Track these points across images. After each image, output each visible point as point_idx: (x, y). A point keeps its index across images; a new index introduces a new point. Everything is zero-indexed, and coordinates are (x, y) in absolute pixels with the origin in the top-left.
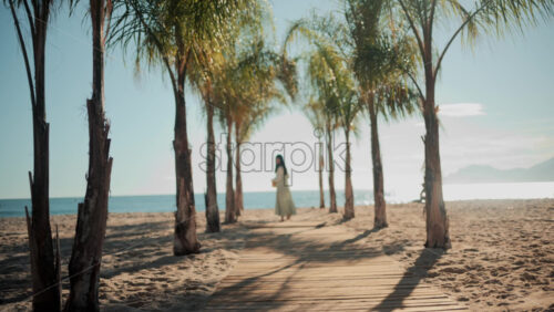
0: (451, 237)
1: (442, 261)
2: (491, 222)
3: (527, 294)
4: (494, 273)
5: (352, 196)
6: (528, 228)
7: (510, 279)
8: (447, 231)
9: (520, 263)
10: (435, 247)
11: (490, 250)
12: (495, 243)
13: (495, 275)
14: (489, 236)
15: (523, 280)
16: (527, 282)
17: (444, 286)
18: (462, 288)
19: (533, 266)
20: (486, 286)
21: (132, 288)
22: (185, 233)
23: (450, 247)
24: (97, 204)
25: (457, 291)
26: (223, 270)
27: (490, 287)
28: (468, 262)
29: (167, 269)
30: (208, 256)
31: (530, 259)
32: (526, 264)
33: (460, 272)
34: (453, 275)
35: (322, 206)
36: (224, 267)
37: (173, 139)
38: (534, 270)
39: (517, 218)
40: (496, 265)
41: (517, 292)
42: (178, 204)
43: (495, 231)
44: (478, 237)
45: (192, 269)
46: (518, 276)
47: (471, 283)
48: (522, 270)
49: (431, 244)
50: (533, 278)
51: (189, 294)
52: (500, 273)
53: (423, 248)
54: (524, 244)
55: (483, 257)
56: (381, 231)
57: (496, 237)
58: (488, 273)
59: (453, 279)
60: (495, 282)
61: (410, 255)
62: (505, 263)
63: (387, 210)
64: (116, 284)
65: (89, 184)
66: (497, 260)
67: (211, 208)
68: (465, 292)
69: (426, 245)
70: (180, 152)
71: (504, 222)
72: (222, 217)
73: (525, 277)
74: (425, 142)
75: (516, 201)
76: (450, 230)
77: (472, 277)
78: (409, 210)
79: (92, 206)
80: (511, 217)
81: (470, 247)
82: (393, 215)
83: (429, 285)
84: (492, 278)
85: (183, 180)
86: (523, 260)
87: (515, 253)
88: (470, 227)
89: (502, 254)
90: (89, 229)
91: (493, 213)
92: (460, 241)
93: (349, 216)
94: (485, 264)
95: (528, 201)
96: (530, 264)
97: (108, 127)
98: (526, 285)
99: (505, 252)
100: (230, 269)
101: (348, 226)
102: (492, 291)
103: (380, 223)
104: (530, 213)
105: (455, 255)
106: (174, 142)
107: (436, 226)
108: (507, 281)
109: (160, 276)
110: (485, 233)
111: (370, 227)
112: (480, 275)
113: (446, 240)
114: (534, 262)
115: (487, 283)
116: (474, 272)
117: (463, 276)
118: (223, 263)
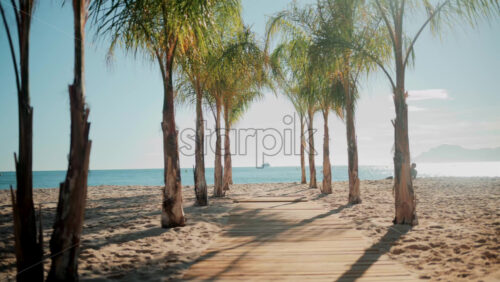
0: (418, 214)
1: (408, 237)
2: (458, 199)
3: (487, 273)
4: (457, 251)
5: (330, 173)
6: (492, 206)
7: (471, 257)
8: (414, 209)
9: (482, 241)
10: (403, 223)
11: (455, 227)
12: (460, 220)
13: (458, 253)
14: (455, 213)
15: (483, 258)
16: (487, 260)
17: (408, 264)
18: (425, 265)
19: (494, 244)
20: (448, 264)
21: (118, 259)
22: (171, 207)
23: (417, 224)
24: (76, 184)
25: (420, 269)
26: (204, 243)
27: (452, 265)
28: (433, 240)
29: (153, 241)
30: (192, 229)
31: (491, 237)
32: (487, 242)
33: (425, 249)
34: (417, 252)
35: (304, 182)
36: (205, 240)
37: (161, 120)
38: (495, 249)
39: (482, 195)
40: (459, 243)
41: (477, 271)
42: (165, 181)
43: (461, 207)
44: (444, 214)
45: (177, 241)
46: (479, 254)
47: (434, 260)
48: (483, 249)
49: (399, 221)
50: (494, 256)
51: (168, 267)
52: (462, 250)
53: (392, 224)
54: (487, 222)
55: (447, 234)
56: (354, 206)
57: (461, 214)
58: (451, 251)
59: (417, 256)
60: (457, 260)
61: (379, 231)
62: (468, 240)
63: (361, 187)
64: (103, 256)
65: (70, 164)
66: (461, 237)
67: (200, 184)
68: (427, 269)
69: (395, 222)
70: (167, 133)
71: (469, 199)
72: (210, 192)
73: (487, 255)
74: (395, 126)
75: (482, 179)
76: (418, 207)
77: (436, 254)
78: (382, 186)
79: (72, 185)
80: (477, 195)
81: (436, 224)
82: (367, 191)
83: (394, 262)
84: (455, 256)
85: (170, 159)
86: (485, 237)
87: (478, 231)
88: (438, 203)
89: (466, 231)
90: (68, 207)
91: (460, 190)
92: (427, 218)
93: (327, 191)
94: (449, 242)
95: (494, 179)
96: (492, 242)
97: (88, 111)
98: (487, 264)
99: (468, 230)
100: (211, 242)
101: (325, 201)
102: (453, 270)
103: (354, 200)
104: (494, 191)
105: (421, 232)
106: (162, 124)
107: (404, 203)
108: (468, 260)
109: (145, 248)
110: (451, 211)
111: (345, 203)
112: (443, 252)
113: (414, 217)
114: (495, 240)
115: (450, 260)
116: (437, 249)
117: (427, 253)
118: (205, 236)
